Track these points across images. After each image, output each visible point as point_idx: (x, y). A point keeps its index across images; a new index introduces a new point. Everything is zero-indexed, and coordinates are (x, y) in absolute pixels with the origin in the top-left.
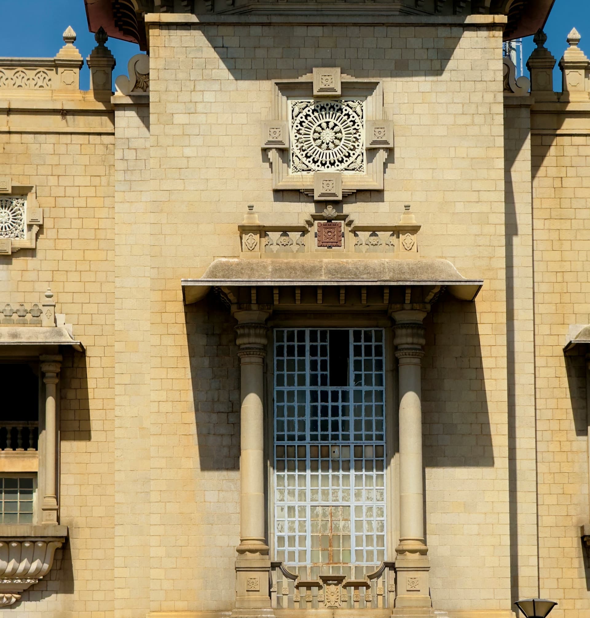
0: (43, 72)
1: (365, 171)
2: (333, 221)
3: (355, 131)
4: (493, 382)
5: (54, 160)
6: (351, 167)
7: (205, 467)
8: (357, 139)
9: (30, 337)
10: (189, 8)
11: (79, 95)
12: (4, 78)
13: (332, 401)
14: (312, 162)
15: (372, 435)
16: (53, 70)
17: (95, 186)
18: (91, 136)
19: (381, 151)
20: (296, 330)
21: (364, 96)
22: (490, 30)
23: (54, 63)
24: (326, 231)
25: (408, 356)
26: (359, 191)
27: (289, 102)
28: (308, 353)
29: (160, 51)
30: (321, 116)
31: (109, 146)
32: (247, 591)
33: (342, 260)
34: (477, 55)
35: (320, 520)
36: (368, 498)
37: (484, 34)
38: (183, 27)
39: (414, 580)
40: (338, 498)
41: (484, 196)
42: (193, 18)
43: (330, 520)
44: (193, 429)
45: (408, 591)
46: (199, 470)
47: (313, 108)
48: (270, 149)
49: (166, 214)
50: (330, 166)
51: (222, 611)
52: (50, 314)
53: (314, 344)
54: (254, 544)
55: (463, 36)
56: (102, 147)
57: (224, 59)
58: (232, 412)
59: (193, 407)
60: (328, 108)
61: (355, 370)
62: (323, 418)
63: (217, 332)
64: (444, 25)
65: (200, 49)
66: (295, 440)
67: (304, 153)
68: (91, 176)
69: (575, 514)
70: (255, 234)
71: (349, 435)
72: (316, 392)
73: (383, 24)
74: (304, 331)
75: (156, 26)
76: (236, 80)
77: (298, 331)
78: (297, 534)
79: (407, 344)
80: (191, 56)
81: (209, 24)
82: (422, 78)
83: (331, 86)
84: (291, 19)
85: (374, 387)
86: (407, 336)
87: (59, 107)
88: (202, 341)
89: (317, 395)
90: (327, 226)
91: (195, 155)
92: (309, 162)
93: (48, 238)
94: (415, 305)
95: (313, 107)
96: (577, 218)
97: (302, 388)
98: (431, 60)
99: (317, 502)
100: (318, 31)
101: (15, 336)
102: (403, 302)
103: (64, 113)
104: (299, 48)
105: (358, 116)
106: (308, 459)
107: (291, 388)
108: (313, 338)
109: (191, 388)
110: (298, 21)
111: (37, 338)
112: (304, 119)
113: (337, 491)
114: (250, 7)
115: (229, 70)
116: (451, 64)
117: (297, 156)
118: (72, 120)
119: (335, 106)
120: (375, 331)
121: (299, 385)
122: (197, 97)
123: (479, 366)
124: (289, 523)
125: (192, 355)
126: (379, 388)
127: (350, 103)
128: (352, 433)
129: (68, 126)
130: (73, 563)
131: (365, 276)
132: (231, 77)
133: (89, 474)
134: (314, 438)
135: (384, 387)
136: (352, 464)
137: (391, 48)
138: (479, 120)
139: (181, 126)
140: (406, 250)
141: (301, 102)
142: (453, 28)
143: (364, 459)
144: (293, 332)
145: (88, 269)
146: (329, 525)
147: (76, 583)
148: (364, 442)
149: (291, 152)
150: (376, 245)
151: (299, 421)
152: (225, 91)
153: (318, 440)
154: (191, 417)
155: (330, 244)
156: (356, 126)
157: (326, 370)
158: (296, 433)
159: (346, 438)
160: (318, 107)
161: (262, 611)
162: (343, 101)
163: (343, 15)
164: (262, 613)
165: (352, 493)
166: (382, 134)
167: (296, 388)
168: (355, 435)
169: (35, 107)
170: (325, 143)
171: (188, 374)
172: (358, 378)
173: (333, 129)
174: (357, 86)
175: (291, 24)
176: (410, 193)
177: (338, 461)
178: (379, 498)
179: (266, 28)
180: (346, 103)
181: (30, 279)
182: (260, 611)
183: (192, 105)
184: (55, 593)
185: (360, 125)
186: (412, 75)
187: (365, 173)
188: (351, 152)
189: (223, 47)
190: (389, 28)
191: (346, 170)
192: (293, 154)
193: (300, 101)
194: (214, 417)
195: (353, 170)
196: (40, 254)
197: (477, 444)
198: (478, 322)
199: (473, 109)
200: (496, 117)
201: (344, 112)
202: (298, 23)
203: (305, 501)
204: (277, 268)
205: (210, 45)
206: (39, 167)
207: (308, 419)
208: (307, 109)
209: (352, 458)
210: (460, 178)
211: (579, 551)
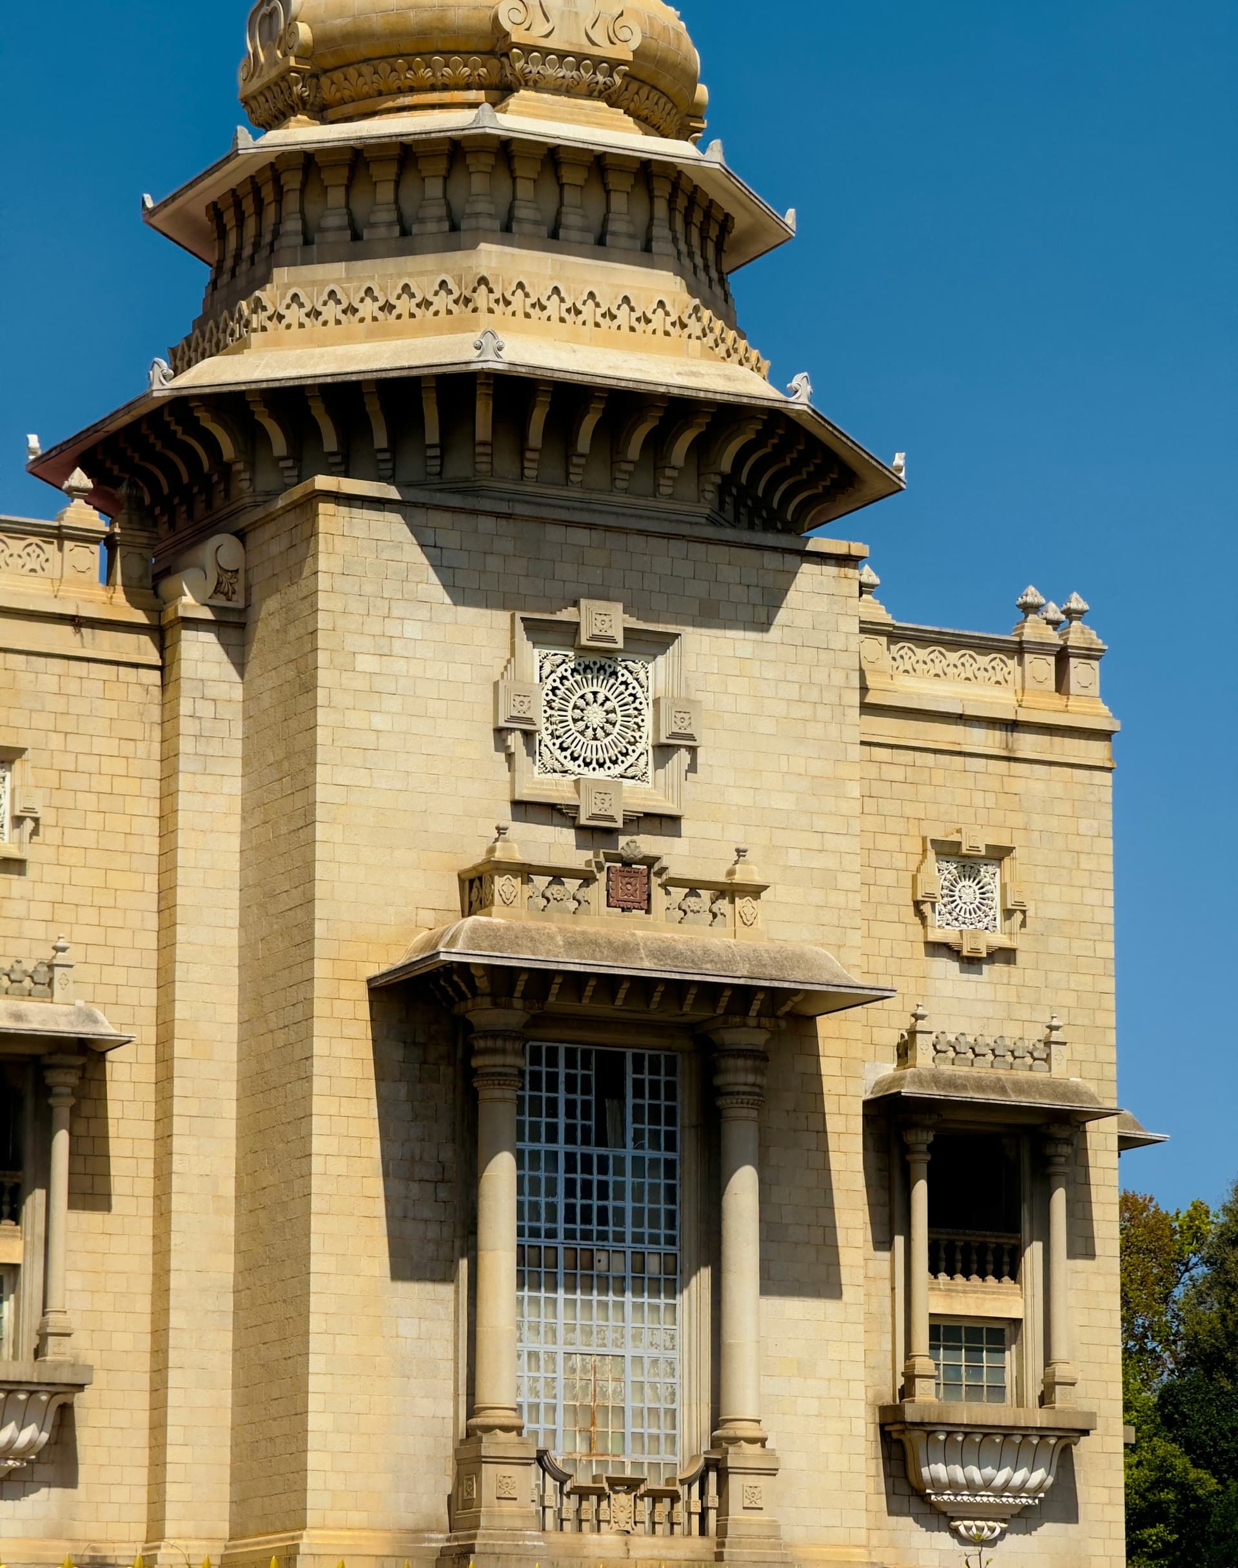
0: (37, 545)
1: (650, 781)
2: (634, 866)
3: (636, 713)
4: (842, 1157)
5: (59, 704)
6: (630, 773)
7: (398, 1274)
8: (639, 727)
9: (43, 1022)
10: (342, 468)
11: (100, 593)
12: (7, 552)
13: (599, 1173)
14: (569, 757)
15: (658, 1236)
16: (52, 543)
17: (127, 758)
18: (121, 668)
19: (683, 750)
20: (544, 1045)
21: (650, 655)
22: (840, 566)
23: (56, 532)
24: (624, 882)
25: (745, 1105)
26: (648, 815)
27: (536, 651)
28: (562, 1087)
29: (336, 541)
30: (584, 680)
31: (150, 688)
32: (498, 1498)
33: (664, 935)
34: (821, 605)
35: (578, 1378)
36: (652, 1344)
37: (831, 570)
38: (373, 505)
39: (754, 1490)
40: (605, 1342)
41: (832, 842)
42: (393, 493)
43: (592, 1378)
44: (380, 1208)
45: (745, 1508)
46: (389, 1279)
47: (573, 667)
48: (512, 730)
49: (341, 826)
50: (597, 767)
51: (422, 1531)
52: (66, 982)
53: (572, 1071)
54: (508, 1417)
55: (800, 571)
56: (138, 689)
57: (437, 567)
58: (443, 1181)
59: (381, 1169)
60: (595, 668)
61: (634, 1122)
62: (585, 1202)
63: (421, 1039)
64: (774, 549)
65: (399, 546)
66: (540, 1237)
67: (558, 742)
68: (120, 739)
69: (871, 1384)
70: (515, 878)
71: (624, 1233)
72: (574, 1154)
73: (683, 536)
74: (557, 1049)
75: (330, 498)
76: (455, 604)
77: (547, 1048)
78: (543, 1400)
79: (745, 1084)
80: (385, 556)
81: (415, 505)
82: (740, 634)
83: (609, 633)
84: (545, 512)
85: (663, 1152)
86: (746, 1070)
87: (71, 611)
88: (397, 1053)
89: (575, 1160)
90: (625, 874)
91: (389, 728)
92: (565, 757)
93: (47, 842)
94: (762, 1019)
95: (572, 665)
96: (878, 883)
97: (552, 1147)
98: (754, 605)
99: (605, 1349)
100: (581, 537)
101: (18, 1017)
102: (746, 1013)
103: (76, 622)
104: (554, 562)
105: (642, 687)
106: (561, 1270)
107: (536, 1146)
108: (570, 1063)
109: (378, 1136)
110: (555, 517)
111: (57, 1023)
112: (558, 684)
113: (604, 1328)
114: (478, 484)
115: (444, 586)
116: (782, 616)
117: (546, 746)
118: (91, 636)
119: (607, 667)
120: (665, 1056)
121: (547, 1141)
122: (392, 628)
123: (821, 1129)
124: (529, 1381)
125: (380, 1078)
126: (670, 1155)
127: (630, 663)
128: (629, 1229)
129: (83, 647)
130: (77, 1433)
131: (709, 966)
132: (448, 600)
133: (108, 1272)
134: (570, 1234)
135: (678, 1154)
136: (629, 1282)
137: (694, 578)
138: (823, 713)
139: (368, 677)
140: (745, 924)
141: (555, 655)
142: (786, 556)
143: (646, 1275)
144: (540, 1048)
145: (112, 903)
146: (591, 1388)
147: (82, 1469)
148: (646, 1247)
149: (538, 737)
150: (699, 912)
151: (547, 1203)
152: (438, 623)
153: (576, 1239)
154: (377, 1186)
155: (629, 905)
156: (637, 704)
157: (589, 1119)
158: (543, 1225)
159: (620, 1238)
160: (580, 664)
161: (524, 1535)
162: (620, 659)
163: (624, 515)
164: (524, 1537)
165: (628, 1333)
166: (686, 723)
167: (543, 1146)
168: (634, 1234)
169: (31, 608)
170: (591, 729)
171: (372, 1109)
172: (638, 1135)
173: (602, 704)
174: (643, 637)
175: (543, 521)
176: (721, 825)
177: (607, 1278)
178: (668, 1344)
179: (503, 522)
180: (623, 664)
181: (15, 915)
182: (521, 1535)
183: (385, 641)
184: (45, 1486)
185: (644, 702)
186: (725, 627)
187: (650, 786)
188: (630, 748)
189: (435, 546)
190: (691, 544)
191: (622, 776)
192: (540, 741)
193: (553, 652)
194: (415, 1188)
195: (633, 778)
196: (31, 870)
197: (817, 1260)
198: (821, 1054)
199: (814, 695)
200: (849, 711)
201: (621, 679)
202: (554, 520)
203: (555, 1343)
204: (570, 940)
205: (415, 542)
206: (33, 715)
207: (561, 1201)
208: (564, 666)
209: (629, 1274)
210: (794, 808)
211: (876, 1447)
